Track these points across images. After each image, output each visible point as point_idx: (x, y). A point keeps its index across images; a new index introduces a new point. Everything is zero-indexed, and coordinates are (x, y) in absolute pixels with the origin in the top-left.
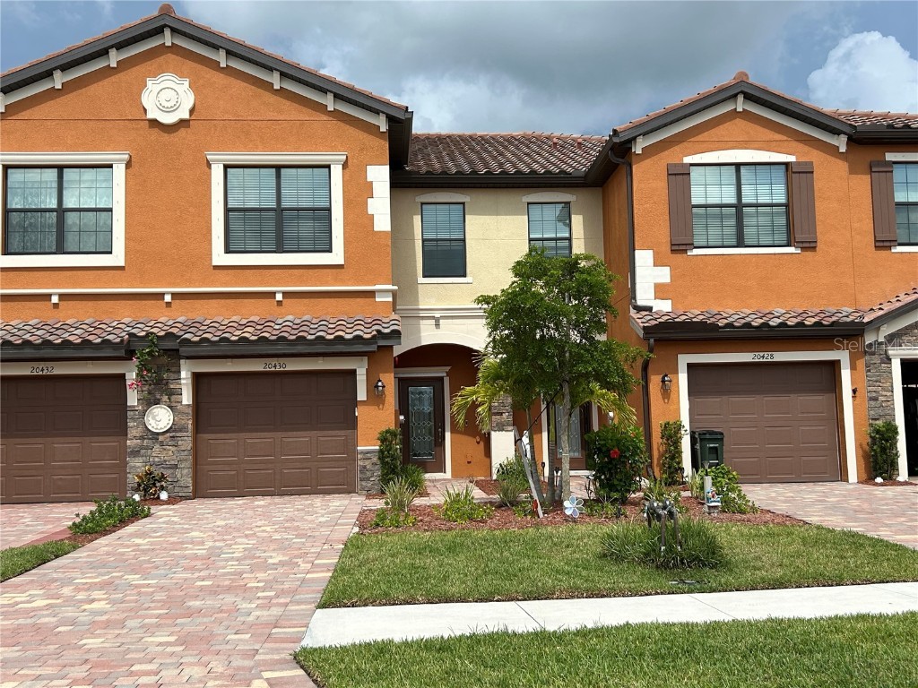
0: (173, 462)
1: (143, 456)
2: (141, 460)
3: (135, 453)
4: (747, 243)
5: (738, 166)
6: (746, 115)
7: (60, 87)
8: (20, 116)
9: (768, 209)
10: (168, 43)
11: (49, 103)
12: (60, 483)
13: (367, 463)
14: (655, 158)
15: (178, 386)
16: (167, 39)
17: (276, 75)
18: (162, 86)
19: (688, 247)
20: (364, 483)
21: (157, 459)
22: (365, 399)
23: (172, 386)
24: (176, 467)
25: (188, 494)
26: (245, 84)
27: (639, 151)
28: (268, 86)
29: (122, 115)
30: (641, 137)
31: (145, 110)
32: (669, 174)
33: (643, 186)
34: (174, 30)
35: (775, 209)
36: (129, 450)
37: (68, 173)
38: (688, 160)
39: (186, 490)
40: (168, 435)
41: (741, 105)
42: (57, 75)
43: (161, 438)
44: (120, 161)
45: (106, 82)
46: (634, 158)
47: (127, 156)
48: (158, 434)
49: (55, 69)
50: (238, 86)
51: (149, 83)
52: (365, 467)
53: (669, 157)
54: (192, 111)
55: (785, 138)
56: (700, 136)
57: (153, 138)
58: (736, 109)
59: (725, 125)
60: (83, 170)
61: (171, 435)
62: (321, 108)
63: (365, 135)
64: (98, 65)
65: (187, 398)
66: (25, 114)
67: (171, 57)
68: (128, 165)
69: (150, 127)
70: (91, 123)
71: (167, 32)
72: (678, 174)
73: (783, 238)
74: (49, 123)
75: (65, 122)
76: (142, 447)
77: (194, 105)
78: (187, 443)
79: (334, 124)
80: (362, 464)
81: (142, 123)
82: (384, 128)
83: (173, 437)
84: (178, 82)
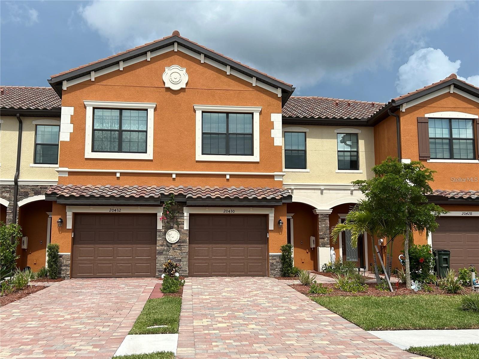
0: (179, 258)
1: (164, 255)
2: (163, 256)
3: (161, 253)
4: (455, 157)
5: (450, 119)
6: (454, 95)
7: (122, 70)
8: (102, 83)
9: (464, 141)
10: (176, 50)
11: (116, 77)
12: (121, 268)
13: (274, 261)
14: (412, 114)
15: (182, 220)
16: (176, 48)
17: (228, 68)
18: (173, 71)
19: (428, 158)
20: (272, 271)
21: (171, 257)
22: (273, 229)
23: (179, 220)
24: (180, 260)
25: (186, 275)
26: (213, 72)
27: (404, 110)
28: (224, 73)
29: (152, 85)
30: (405, 103)
31: (164, 83)
32: (418, 122)
33: (405, 127)
34: (179, 44)
35: (468, 141)
36: (157, 252)
37: (125, 113)
38: (427, 116)
39: (185, 272)
40: (177, 244)
41: (452, 90)
42: (121, 63)
43: (173, 246)
44: (151, 107)
45: (144, 68)
46: (401, 114)
47: (155, 105)
48: (172, 244)
49: (120, 61)
50: (210, 72)
51: (166, 70)
52: (273, 263)
53: (418, 114)
54: (187, 84)
55: (473, 107)
56: (433, 104)
57: (167, 96)
58: (450, 92)
59: (445, 99)
60: (132, 111)
61: (178, 244)
62: (250, 85)
63: (270, 98)
64: (141, 59)
65: (186, 226)
66: (104, 82)
67: (177, 57)
68: (155, 109)
69: (166, 91)
70: (137, 88)
71: (176, 45)
72: (423, 122)
73: (471, 156)
74: (116, 87)
75: (124, 87)
76: (164, 250)
77: (188, 81)
78: (186, 248)
79: (255, 93)
80: (271, 262)
81: (162, 89)
82: (280, 95)
83: (179, 245)
84: (180, 69)
